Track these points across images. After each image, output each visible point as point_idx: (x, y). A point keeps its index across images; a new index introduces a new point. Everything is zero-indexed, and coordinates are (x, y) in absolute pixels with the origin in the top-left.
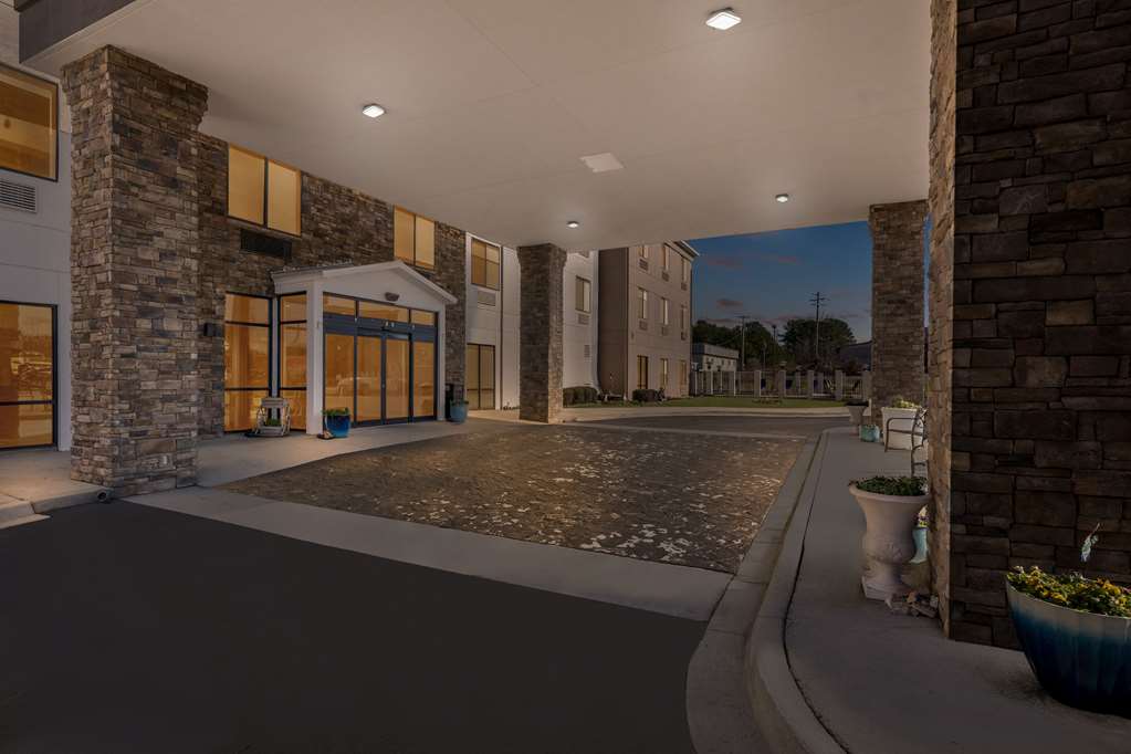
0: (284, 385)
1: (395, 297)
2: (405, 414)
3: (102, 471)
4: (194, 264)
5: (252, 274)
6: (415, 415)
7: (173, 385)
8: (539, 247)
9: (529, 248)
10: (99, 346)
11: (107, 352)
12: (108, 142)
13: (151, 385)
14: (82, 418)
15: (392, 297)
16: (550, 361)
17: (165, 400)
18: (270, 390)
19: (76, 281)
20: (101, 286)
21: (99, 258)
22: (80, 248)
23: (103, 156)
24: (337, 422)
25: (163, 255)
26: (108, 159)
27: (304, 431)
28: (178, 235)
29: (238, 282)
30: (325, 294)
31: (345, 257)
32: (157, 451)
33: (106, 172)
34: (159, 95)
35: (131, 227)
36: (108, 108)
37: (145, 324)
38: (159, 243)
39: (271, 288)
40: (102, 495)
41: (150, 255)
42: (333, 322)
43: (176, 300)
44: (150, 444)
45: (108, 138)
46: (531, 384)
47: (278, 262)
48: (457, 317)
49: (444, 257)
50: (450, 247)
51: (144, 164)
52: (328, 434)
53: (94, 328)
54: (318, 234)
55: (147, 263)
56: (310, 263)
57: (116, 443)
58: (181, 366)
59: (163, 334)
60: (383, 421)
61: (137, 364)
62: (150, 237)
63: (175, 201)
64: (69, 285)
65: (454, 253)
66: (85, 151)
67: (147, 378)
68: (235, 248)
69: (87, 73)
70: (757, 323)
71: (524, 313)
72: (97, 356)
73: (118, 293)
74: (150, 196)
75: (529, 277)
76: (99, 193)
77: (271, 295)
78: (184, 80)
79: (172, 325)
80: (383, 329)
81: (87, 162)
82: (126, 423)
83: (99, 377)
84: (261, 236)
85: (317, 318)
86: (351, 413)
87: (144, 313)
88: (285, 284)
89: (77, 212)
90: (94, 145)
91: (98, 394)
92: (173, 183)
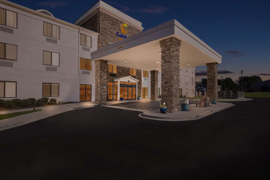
0: (115, 94)
1: (130, 81)
2: (131, 99)
3: (98, 103)
4: (106, 80)
5: (111, 79)
6: (133, 99)
7: (104, 94)
8: (153, 71)
9: (152, 71)
10: (98, 90)
11: (99, 90)
12: (99, 69)
13: (102, 94)
14: (96, 97)
15: (129, 81)
16: (155, 90)
17: (104, 95)
18: (113, 95)
19: (96, 83)
20: (98, 84)
21: (98, 81)
22: (96, 80)
23: (98, 70)
24: (121, 99)
25: (104, 80)
26: (99, 70)
27: (117, 100)
28: (105, 77)
29: (110, 80)
30: (120, 81)
31: (123, 75)
32: (103, 101)
33: (99, 72)
34: (103, 63)
35: (101, 77)
36: (99, 65)
37: (102, 87)
38: (103, 79)
39: (113, 81)
40: (99, 105)
41: (102, 80)
42: (121, 85)
43: (105, 84)
44: (102, 100)
45: (99, 68)
46: (152, 94)
47: (114, 77)
48: (140, 83)
49: (138, 73)
50: (139, 72)
51: (102, 70)
52: (120, 101)
53: (98, 88)
54: (119, 73)
55: (102, 81)
56: (118, 77)
57: (100, 100)
58: (105, 92)
59: (104, 88)
60: (128, 99)
61: (102, 92)
62: (102, 78)
63: (105, 74)
64: (95, 83)
65: (140, 73)
66: (97, 69)
67: (102, 93)
68: (109, 76)
69: (97, 62)
70: (229, 78)
71: (151, 82)
72: (98, 91)
73: (100, 84)
74: (102, 74)
75: (152, 76)
76: (98, 74)
77: (113, 82)
78: (105, 61)
79: (105, 87)
80: (128, 86)
81: (97, 71)
82: (101, 98)
83: (98, 93)
84: (112, 74)
85: (119, 85)
86: (123, 98)
87: (102, 86)
88: (115, 80)
89: (96, 76)
90: (98, 69)
91: (98, 95)
92: (105, 72)
